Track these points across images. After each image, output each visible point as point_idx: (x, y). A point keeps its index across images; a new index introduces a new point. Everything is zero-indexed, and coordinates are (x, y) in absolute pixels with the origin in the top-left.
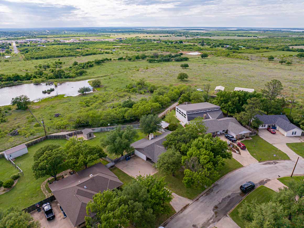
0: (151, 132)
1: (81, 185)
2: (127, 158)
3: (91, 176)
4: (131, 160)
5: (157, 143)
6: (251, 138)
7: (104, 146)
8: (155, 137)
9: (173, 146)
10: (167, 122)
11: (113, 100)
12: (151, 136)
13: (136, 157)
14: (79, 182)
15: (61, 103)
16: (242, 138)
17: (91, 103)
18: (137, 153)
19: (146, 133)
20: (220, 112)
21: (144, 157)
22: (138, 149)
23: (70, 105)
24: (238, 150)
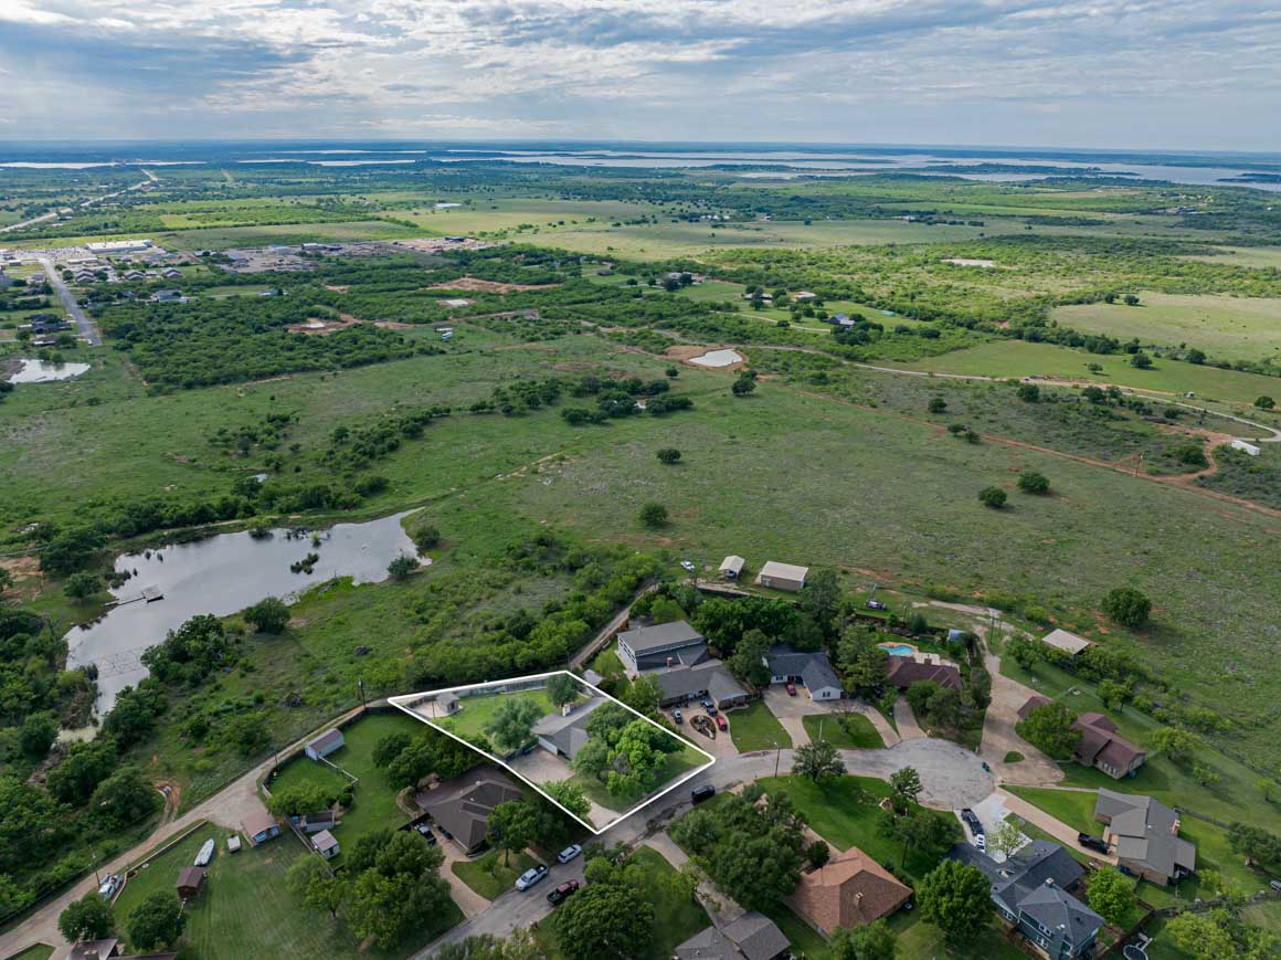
0: (567, 700)
1: (466, 797)
2: (526, 752)
3: (478, 783)
4: (533, 755)
5: (575, 724)
6: (747, 706)
7: (488, 733)
8: (574, 710)
9: (599, 734)
10: (598, 672)
11: (479, 600)
12: (566, 709)
13: (540, 748)
14: (462, 793)
15: (357, 609)
16: (731, 707)
17: (429, 612)
18: (543, 742)
19: (556, 704)
20: (703, 650)
21: (554, 749)
22: (544, 736)
23: (381, 617)
24: (714, 731)
